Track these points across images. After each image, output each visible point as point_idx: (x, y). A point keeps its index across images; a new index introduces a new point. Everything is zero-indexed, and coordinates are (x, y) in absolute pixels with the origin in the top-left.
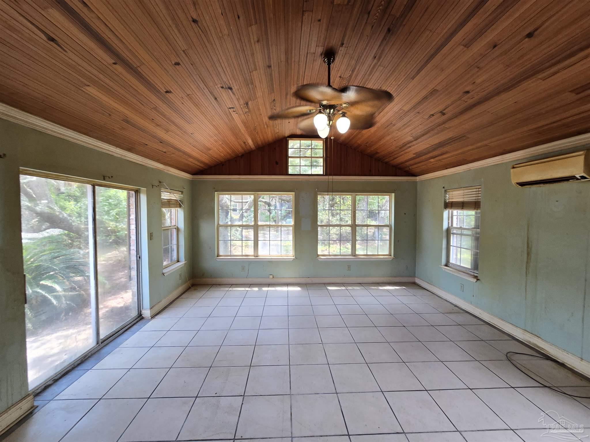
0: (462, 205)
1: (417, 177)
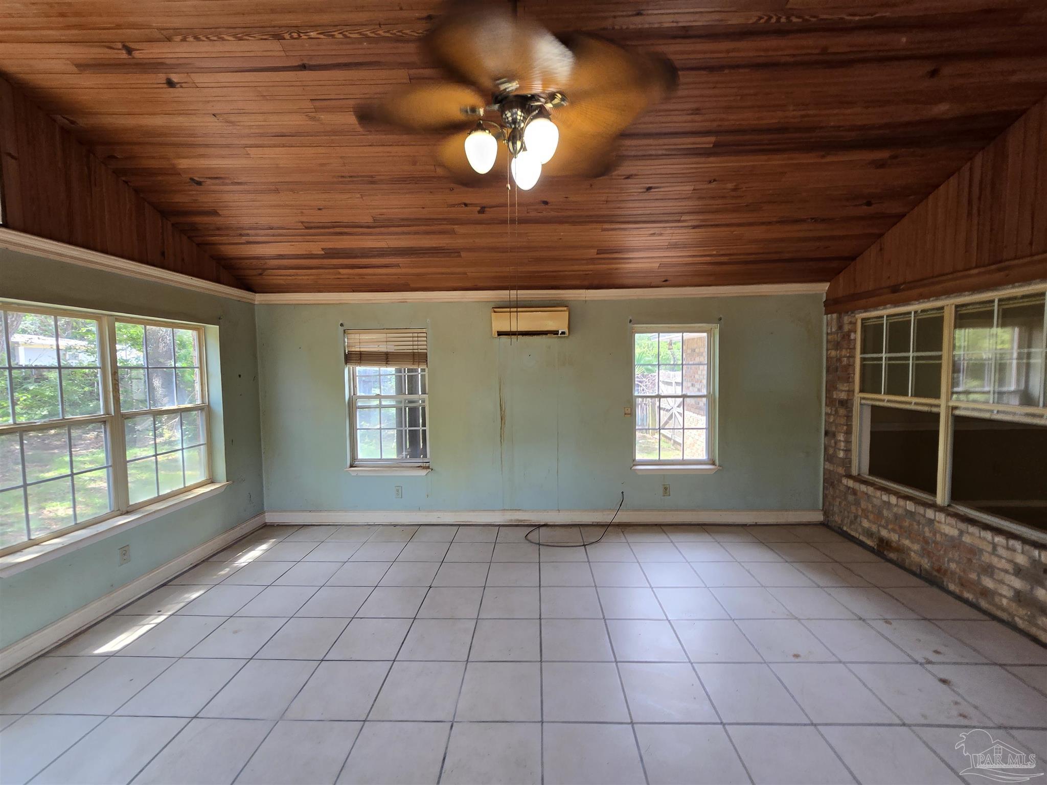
0: (385, 358)
1: (257, 295)
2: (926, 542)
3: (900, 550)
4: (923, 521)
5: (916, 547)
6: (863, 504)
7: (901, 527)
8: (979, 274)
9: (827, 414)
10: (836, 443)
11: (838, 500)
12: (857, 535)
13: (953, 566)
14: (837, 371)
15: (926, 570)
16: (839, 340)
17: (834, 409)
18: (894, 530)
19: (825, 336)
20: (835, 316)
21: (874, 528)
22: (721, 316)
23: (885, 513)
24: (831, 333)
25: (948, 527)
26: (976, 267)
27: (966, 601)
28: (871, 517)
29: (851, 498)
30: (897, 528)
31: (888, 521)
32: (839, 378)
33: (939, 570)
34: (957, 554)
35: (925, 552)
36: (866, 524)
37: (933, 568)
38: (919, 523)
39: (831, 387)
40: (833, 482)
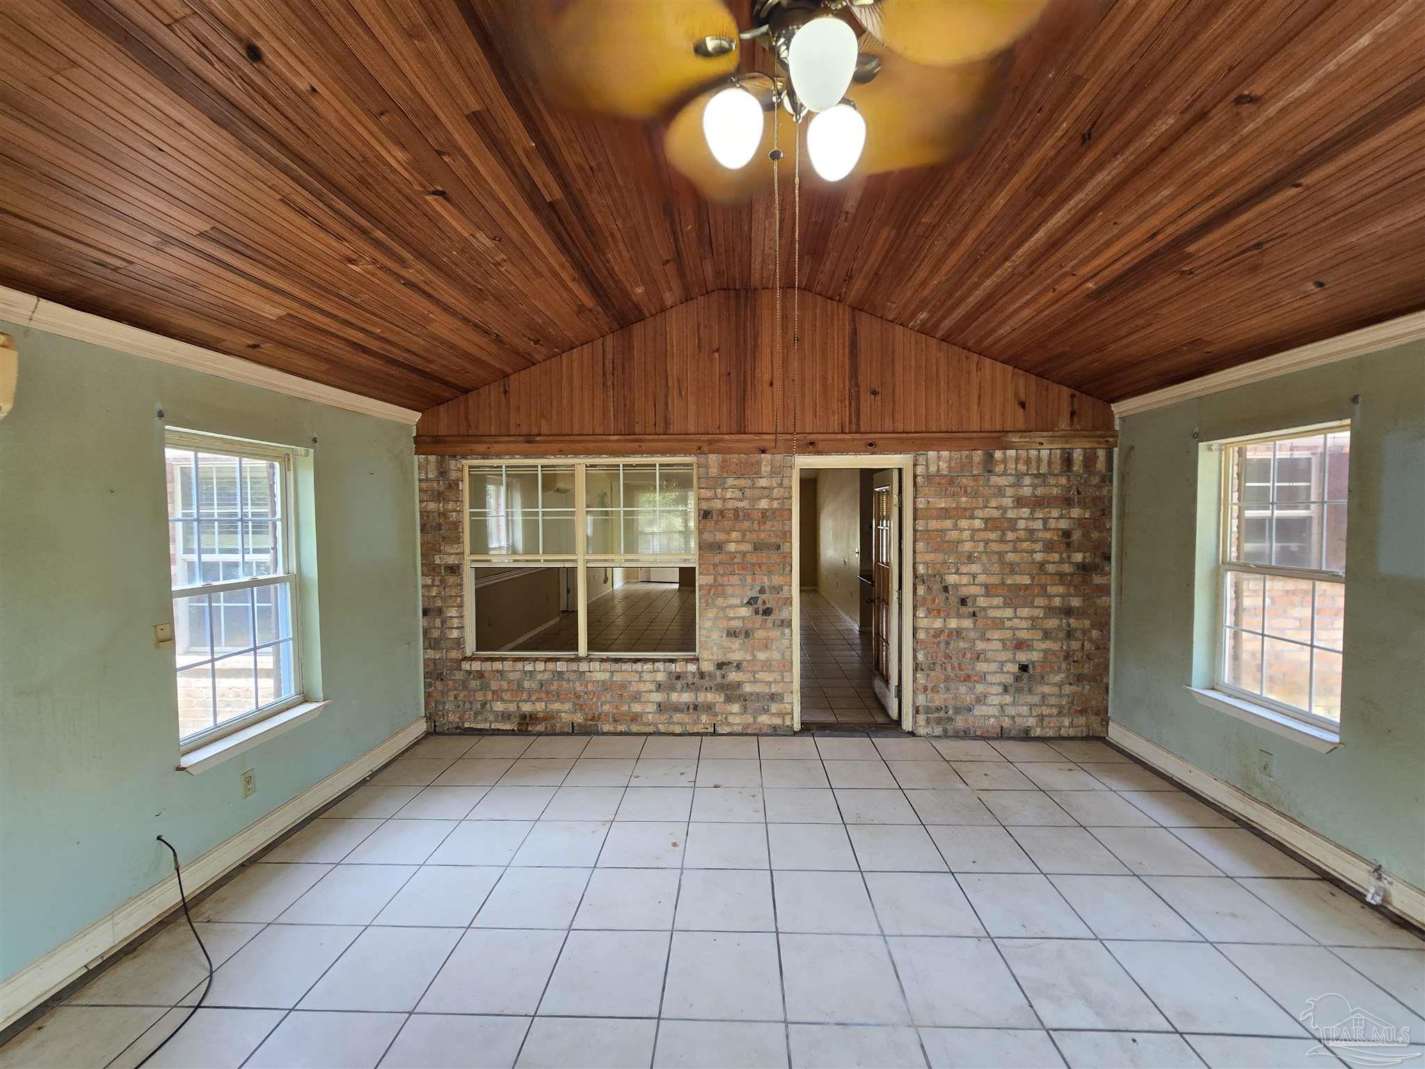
2: (578, 697)
3: (549, 717)
4: (573, 676)
5: (567, 706)
6: (494, 685)
7: (548, 693)
8: (617, 441)
9: (424, 586)
10: (443, 622)
11: (452, 694)
12: (487, 726)
13: (606, 708)
14: (440, 529)
15: (579, 724)
16: (441, 489)
17: (437, 579)
18: (539, 700)
19: (417, 483)
20: (432, 458)
21: (512, 707)
22: (315, 435)
23: (527, 684)
24: (427, 480)
25: (598, 672)
26: (614, 435)
27: (621, 734)
28: (507, 696)
29: (474, 684)
30: (543, 695)
31: (530, 692)
32: (444, 538)
33: (592, 719)
34: (609, 696)
35: (579, 707)
36: (499, 707)
37: (586, 720)
38: (569, 680)
39: (429, 550)
40: (442, 674)
